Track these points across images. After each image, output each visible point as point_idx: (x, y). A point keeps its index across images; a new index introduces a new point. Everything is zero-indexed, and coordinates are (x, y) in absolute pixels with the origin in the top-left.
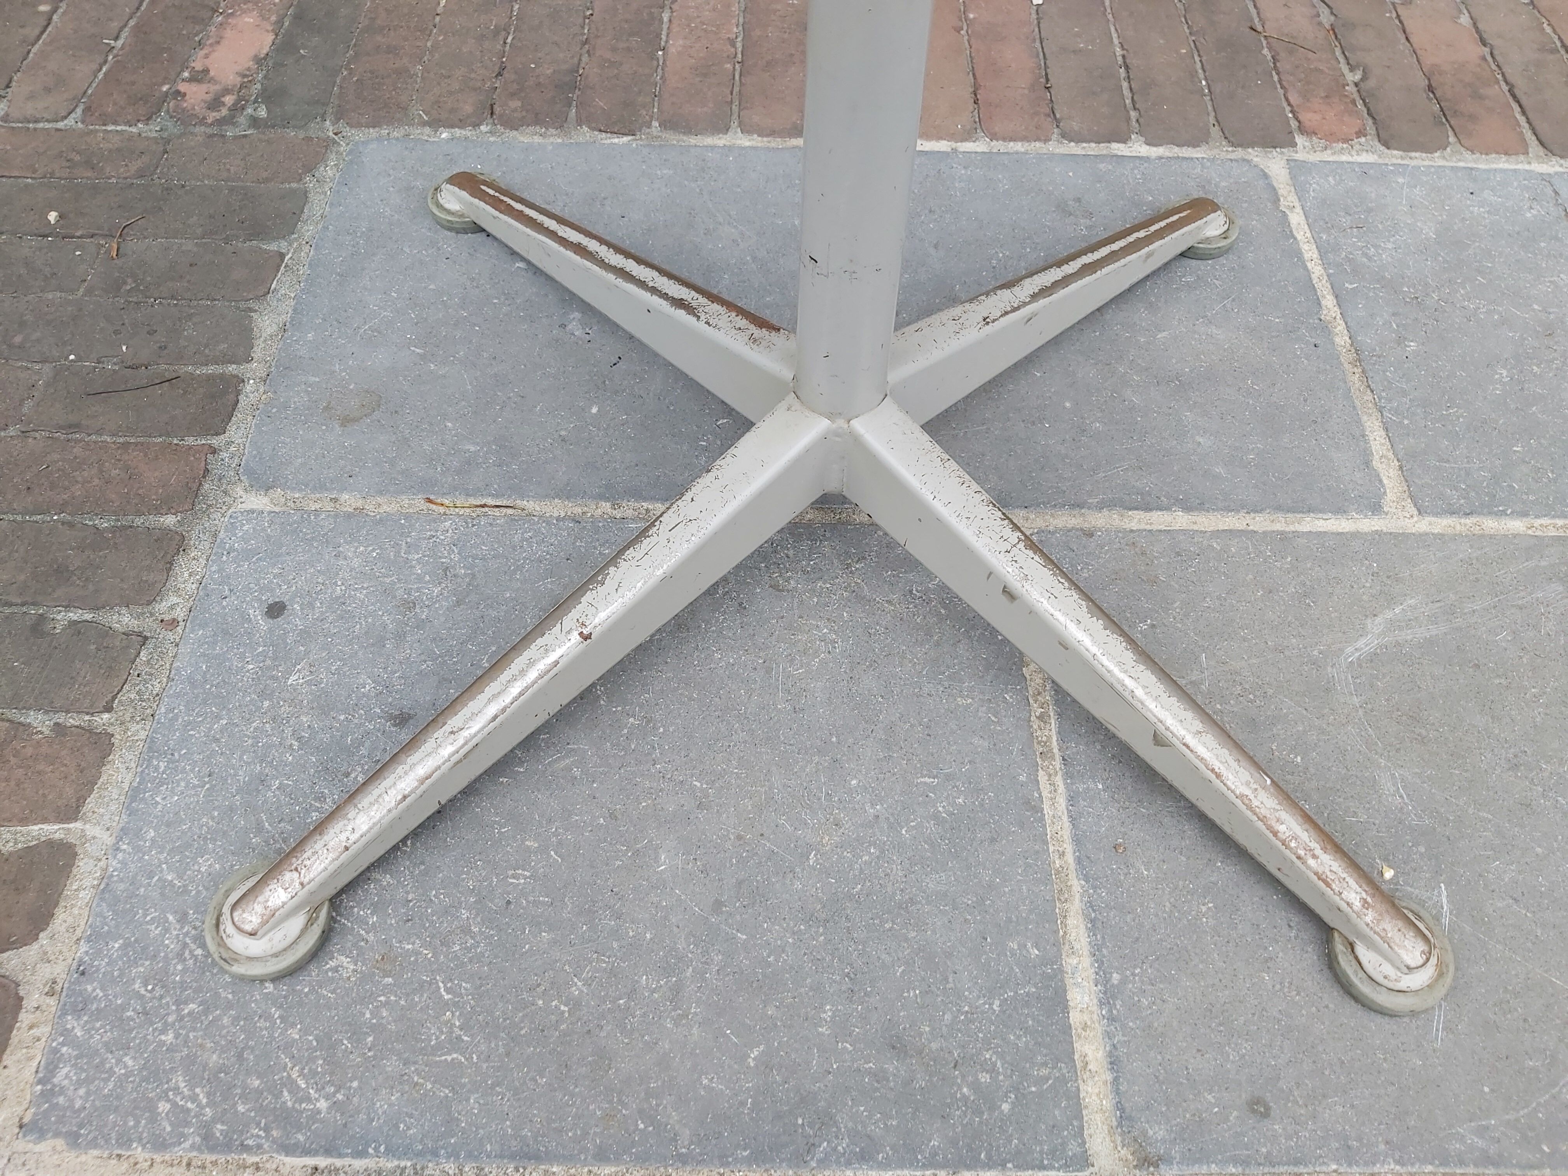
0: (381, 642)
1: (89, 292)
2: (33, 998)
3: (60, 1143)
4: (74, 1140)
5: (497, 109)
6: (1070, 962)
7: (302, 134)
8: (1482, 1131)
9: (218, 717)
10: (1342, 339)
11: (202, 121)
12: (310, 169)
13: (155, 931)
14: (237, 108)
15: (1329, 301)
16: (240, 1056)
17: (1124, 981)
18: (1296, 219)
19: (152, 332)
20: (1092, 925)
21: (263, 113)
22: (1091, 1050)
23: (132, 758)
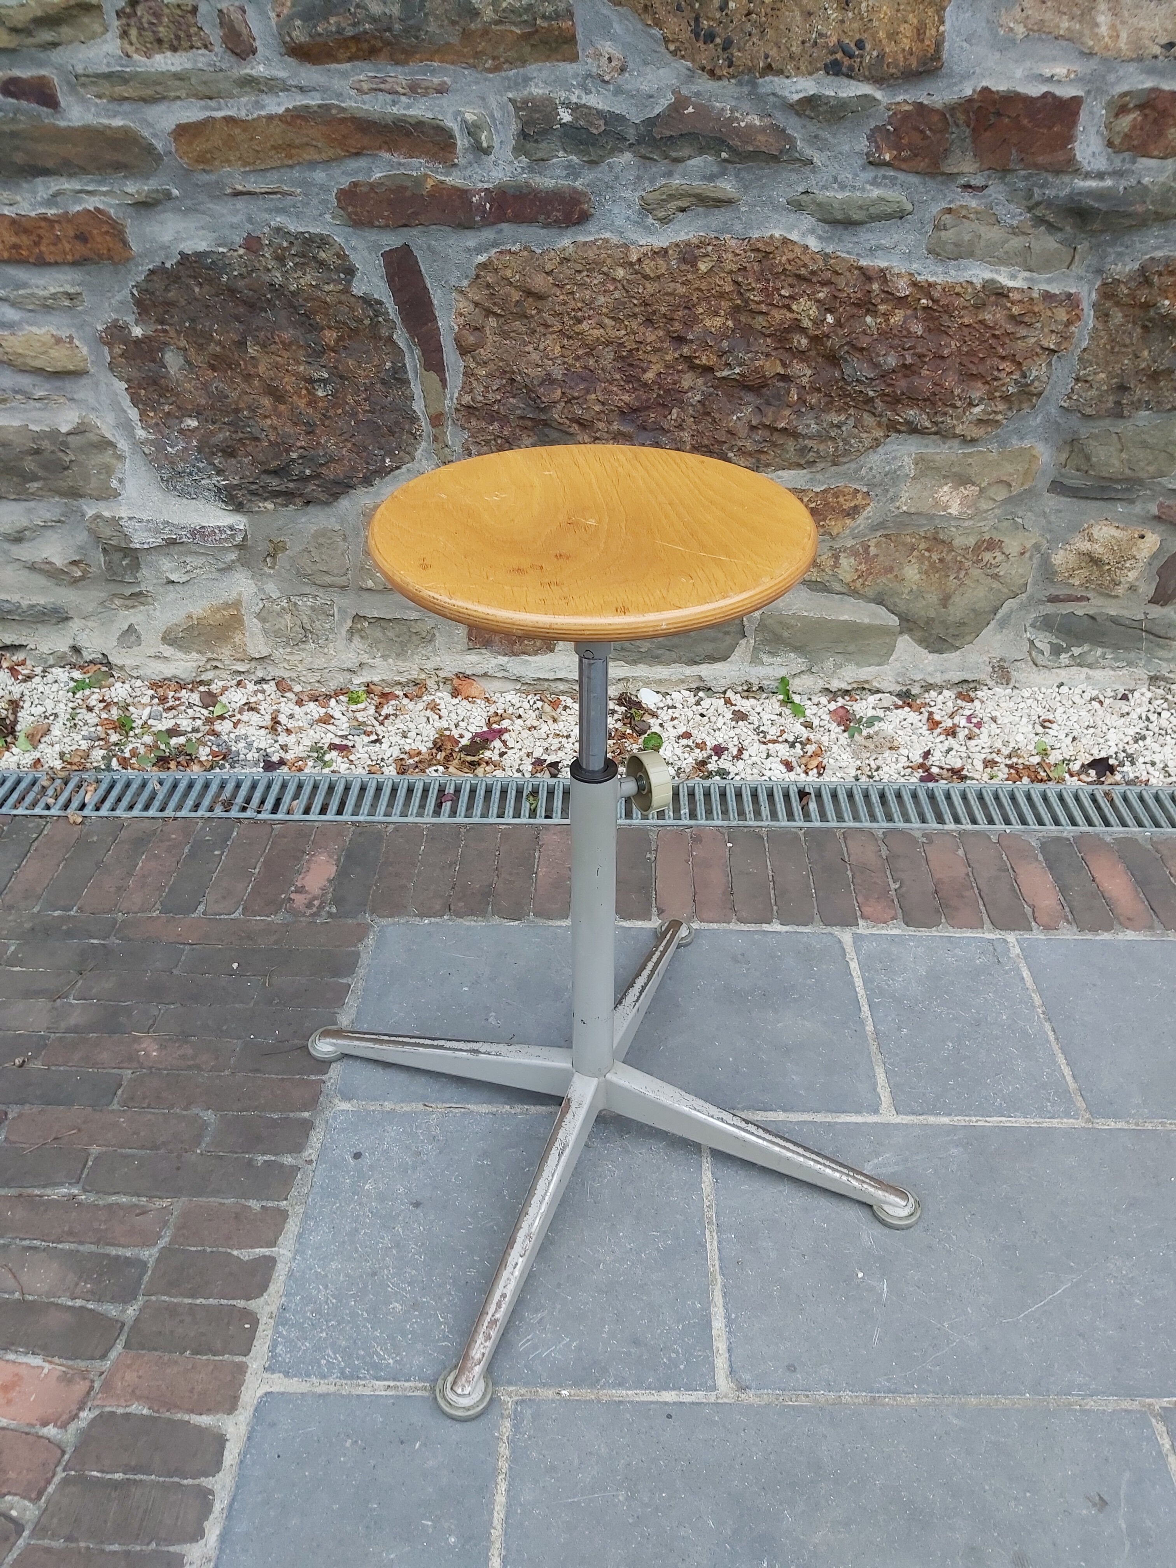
0: (406, 1170)
1: (256, 1004)
2: (263, 1319)
3: (281, 1375)
4: (287, 1374)
5: (452, 907)
6: (714, 1310)
7: (355, 922)
8: (888, 1380)
9: (335, 1203)
10: (870, 1028)
11: (304, 915)
12: (360, 940)
13: (314, 1292)
14: (321, 907)
15: (865, 1008)
16: (355, 1342)
17: (737, 1317)
18: (854, 965)
19: (290, 1024)
20: (724, 1297)
21: (334, 910)
22: (721, 1345)
23: (298, 1221)
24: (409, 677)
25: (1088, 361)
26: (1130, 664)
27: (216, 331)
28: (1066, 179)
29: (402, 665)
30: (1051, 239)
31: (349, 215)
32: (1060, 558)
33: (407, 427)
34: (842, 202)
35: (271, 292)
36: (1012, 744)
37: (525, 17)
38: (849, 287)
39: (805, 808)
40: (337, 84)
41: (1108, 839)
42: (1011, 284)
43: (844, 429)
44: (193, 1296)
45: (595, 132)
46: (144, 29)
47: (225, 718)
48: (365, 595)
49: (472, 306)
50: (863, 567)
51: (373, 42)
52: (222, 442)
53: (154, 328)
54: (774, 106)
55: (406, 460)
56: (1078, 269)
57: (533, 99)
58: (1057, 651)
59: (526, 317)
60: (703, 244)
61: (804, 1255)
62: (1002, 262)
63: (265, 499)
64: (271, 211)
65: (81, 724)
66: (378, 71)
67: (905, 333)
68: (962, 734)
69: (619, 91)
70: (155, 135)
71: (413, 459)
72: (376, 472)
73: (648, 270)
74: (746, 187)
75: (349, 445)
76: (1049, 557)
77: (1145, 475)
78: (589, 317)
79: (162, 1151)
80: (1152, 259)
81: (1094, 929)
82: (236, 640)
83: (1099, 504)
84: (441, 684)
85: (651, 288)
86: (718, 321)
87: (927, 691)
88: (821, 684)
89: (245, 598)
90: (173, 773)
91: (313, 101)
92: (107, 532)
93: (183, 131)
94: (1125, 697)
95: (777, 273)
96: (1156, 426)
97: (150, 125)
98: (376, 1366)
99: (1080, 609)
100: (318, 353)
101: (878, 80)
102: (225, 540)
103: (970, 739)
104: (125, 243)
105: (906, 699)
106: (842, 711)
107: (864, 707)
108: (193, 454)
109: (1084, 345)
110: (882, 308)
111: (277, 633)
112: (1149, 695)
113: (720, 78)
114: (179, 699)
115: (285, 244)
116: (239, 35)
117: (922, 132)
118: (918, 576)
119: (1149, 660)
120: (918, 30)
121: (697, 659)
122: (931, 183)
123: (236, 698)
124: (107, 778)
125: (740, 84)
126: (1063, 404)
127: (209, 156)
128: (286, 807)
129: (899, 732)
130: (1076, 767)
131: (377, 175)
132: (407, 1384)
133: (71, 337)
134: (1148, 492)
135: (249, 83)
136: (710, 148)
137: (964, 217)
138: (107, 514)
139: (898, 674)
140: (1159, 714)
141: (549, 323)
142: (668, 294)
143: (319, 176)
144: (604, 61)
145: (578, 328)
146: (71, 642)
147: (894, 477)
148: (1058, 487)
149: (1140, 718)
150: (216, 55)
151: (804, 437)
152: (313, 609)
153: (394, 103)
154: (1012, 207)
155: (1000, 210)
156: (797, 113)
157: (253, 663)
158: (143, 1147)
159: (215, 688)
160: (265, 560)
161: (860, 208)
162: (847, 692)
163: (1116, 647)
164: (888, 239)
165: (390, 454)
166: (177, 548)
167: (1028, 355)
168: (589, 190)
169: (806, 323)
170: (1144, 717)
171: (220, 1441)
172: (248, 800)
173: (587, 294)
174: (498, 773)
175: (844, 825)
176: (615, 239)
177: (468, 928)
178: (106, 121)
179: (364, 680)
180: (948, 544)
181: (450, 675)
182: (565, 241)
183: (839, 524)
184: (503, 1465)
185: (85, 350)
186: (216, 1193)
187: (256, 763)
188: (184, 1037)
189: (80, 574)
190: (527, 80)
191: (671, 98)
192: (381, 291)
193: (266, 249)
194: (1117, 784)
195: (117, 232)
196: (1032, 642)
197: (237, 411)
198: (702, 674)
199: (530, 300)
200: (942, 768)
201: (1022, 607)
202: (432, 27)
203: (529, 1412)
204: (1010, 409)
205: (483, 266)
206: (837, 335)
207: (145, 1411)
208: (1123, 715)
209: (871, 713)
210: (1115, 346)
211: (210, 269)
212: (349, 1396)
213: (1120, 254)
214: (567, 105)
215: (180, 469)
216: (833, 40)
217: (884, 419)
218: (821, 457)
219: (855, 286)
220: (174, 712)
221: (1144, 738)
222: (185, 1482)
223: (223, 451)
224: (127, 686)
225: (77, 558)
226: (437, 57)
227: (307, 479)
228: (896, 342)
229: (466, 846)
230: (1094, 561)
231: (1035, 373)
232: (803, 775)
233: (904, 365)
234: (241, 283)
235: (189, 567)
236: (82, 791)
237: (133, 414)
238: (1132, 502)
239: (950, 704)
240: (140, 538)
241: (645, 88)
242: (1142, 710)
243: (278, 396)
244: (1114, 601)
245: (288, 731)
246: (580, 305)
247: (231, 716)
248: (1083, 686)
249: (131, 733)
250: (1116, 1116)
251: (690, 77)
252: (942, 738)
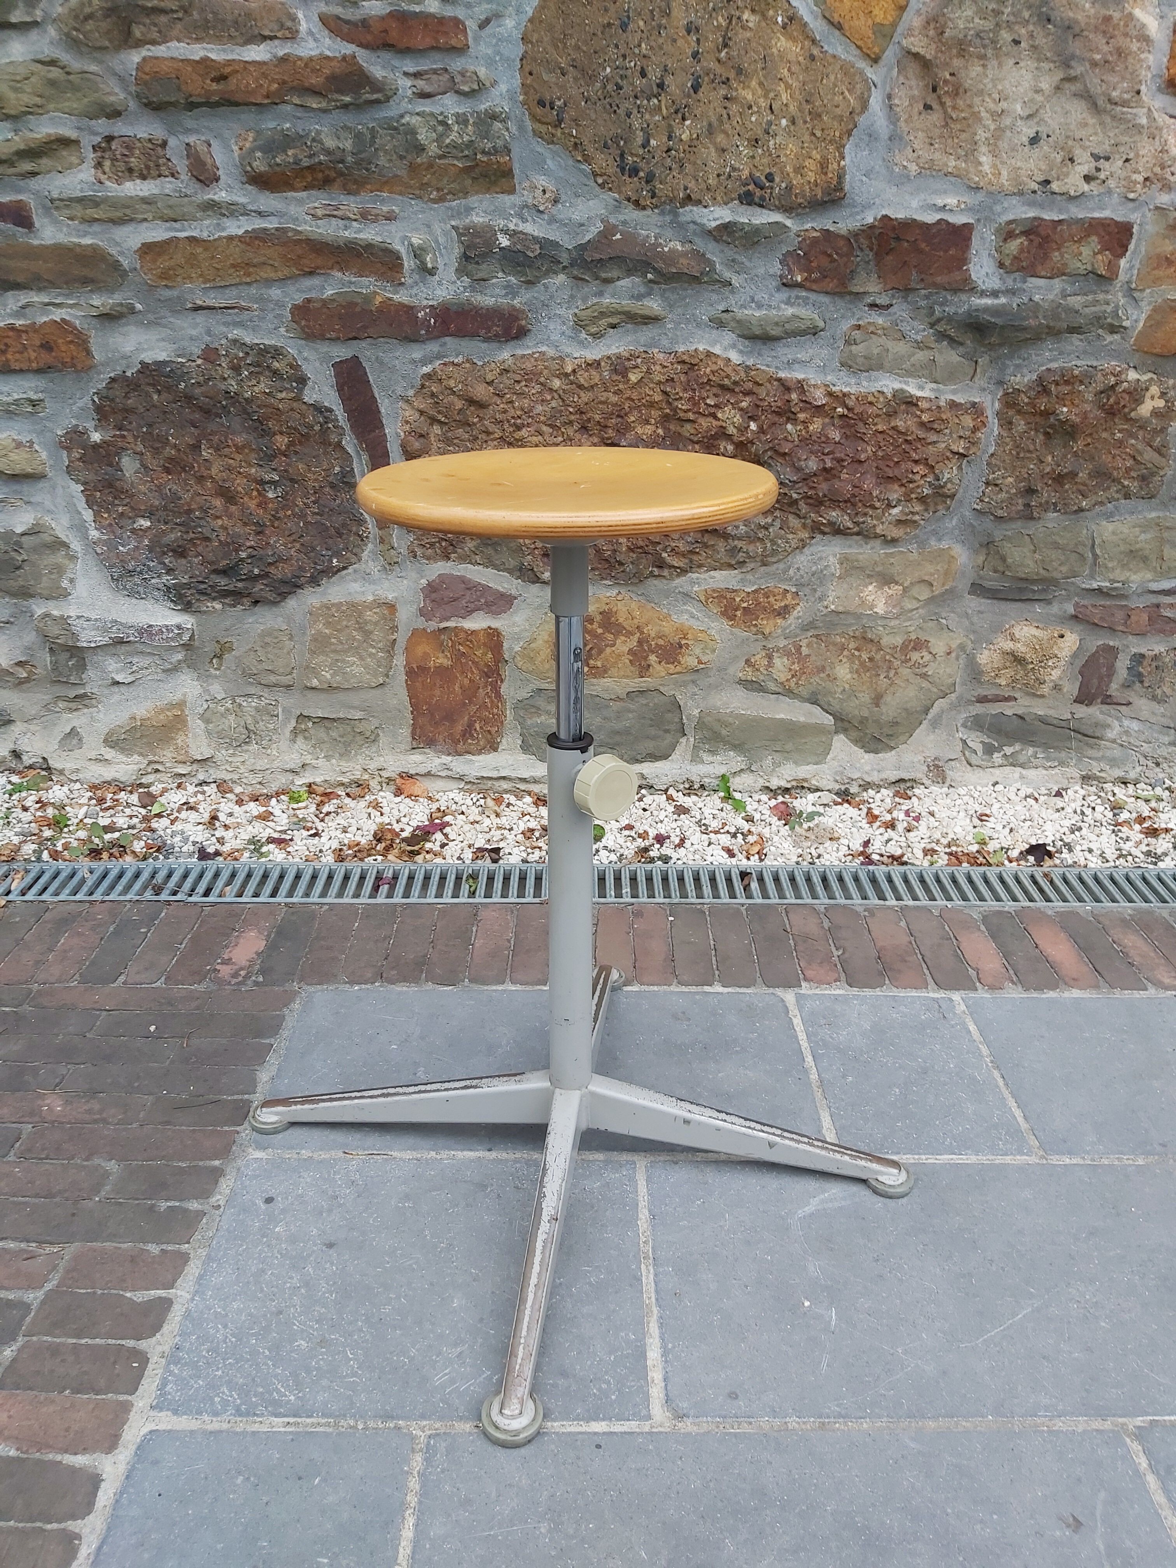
0: (321, 1213)
1: (172, 1062)
2: (154, 1359)
3: (169, 1413)
4: (175, 1412)
5: (384, 975)
6: (649, 1341)
7: (282, 989)
8: (839, 1405)
9: (241, 1245)
10: (814, 1076)
11: (229, 983)
12: (286, 1005)
13: (212, 1331)
14: (247, 977)
15: (809, 1059)
16: (253, 1380)
17: (674, 1347)
18: (797, 1022)
19: (205, 1081)
20: (661, 1325)
21: (261, 979)
22: (656, 1375)
23: (199, 1263)
24: (352, 777)
25: (996, 465)
26: (1062, 764)
27: (172, 435)
28: (964, 297)
29: (345, 765)
30: (953, 352)
31: (302, 328)
32: (984, 658)
33: (354, 529)
34: (760, 319)
35: (226, 399)
36: (951, 835)
37: (467, 152)
38: (770, 396)
39: (746, 888)
40: (294, 210)
41: (1050, 912)
42: (919, 394)
43: (771, 530)
44: (79, 1337)
45: (531, 255)
46: (117, 160)
47: (163, 816)
48: (310, 694)
49: (417, 415)
50: (796, 667)
51: (327, 172)
52: (173, 542)
53: (112, 433)
54: (695, 233)
55: (353, 560)
56: (980, 381)
57: (474, 227)
58: (989, 750)
59: (469, 425)
60: (632, 357)
61: (746, 1287)
62: (909, 374)
63: (214, 599)
64: (229, 324)
65: (15, 821)
66: (332, 199)
67: (823, 439)
68: (900, 827)
69: (553, 220)
70: (121, 253)
71: (360, 560)
72: (323, 572)
73: (582, 381)
74: (671, 306)
75: (298, 545)
76: (974, 658)
77: (1059, 576)
78: (528, 425)
79: (57, 1199)
80: (1049, 370)
81: (1039, 988)
82: (179, 741)
83: (1019, 604)
84: (384, 785)
85: (585, 397)
86: (649, 429)
87: (866, 790)
88: (761, 782)
89: (189, 699)
90: (105, 862)
91: (271, 224)
92: (54, 630)
93: (148, 250)
94: (1058, 794)
95: (703, 383)
96: (1065, 528)
97: (117, 244)
98: (276, 1403)
99: (1009, 709)
100: (269, 457)
101: (788, 210)
102: (172, 639)
103: (909, 831)
104: (88, 352)
105: (845, 797)
106: (783, 807)
107: (804, 803)
108: (144, 554)
109: (992, 450)
110: (802, 416)
111: (221, 735)
112: (1082, 792)
113: (644, 208)
114: (117, 800)
115: (241, 355)
116: (204, 164)
117: (830, 256)
118: (849, 676)
119: (1080, 760)
120: (821, 165)
121: (639, 757)
122: (840, 303)
123: (175, 798)
124: (35, 869)
125: (662, 213)
126: (976, 506)
127: (171, 272)
128: (218, 891)
129: (839, 825)
130: (1014, 854)
131: (329, 292)
132: (309, 1420)
133: (31, 442)
134: (1063, 592)
135: (212, 207)
136: (636, 271)
137: (872, 333)
138: (55, 613)
139: (836, 773)
140: (1094, 809)
141: (491, 430)
142: (602, 402)
143: (275, 293)
144: (539, 193)
145: (518, 435)
146: (12, 747)
147: (820, 577)
148: (977, 589)
149: (1075, 812)
150: (182, 182)
151: (734, 538)
152: (257, 710)
153: (346, 228)
154: (915, 323)
155: (905, 327)
156: (716, 240)
157: (195, 766)
158: (37, 1196)
159: (155, 789)
160: (211, 662)
161: (777, 324)
162: (787, 790)
163: (1046, 746)
164: (804, 353)
165: (337, 554)
166: (124, 648)
167: (940, 459)
168: (526, 308)
169: (731, 430)
170: (1079, 812)
171: (95, 1481)
172: (180, 885)
173: (526, 403)
174: (439, 860)
175: (785, 901)
176: (551, 352)
177: (400, 993)
178: (76, 240)
179: (307, 781)
180: (876, 643)
181: (394, 775)
182: (505, 354)
183: (771, 622)
184: (412, 1500)
185: (44, 455)
186: (112, 1237)
187: (191, 855)
188: (93, 1093)
189: (25, 675)
190: (469, 210)
191: (600, 226)
192: (331, 399)
193: (223, 359)
194: (1056, 866)
195: (81, 341)
196: (964, 742)
197: (189, 511)
198: (644, 772)
199: (472, 408)
200: (882, 855)
201: (953, 707)
202: (382, 161)
203: (443, 1444)
204: (926, 510)
205: (428, 376)
206: (760, 441)
207: (13, 1453)
208: (1058, 811)
209: (810, 809)
210: (1020, 453)
211: (168, 376)
212: (244, 1433)
213: (1018, 366)
214: (505, 231)
215: (131, 568)
216: (745, 174)
217: (809, 521)
218: (750, 557)
219: (775, 396)
220: (112, 812)
221: (1080, 829)
222: (49, 1527)
223: (173, 551)
224: (65, 789)
225: (23, 659)
226: (386, 188)
227: (255, 578)
228: (816, 447)
229: (402, 922)
230: (1018, 660)
231: (947, 476)
232: (745, 861)
233: (825, 469)
234: (197, 391)
235: (134, 668)
236: (9, 879)
237: (88, 515)
238: (1049, 602)
239: (888, 800)
240: (88, 637)
241: (576, 217)
242: (1077, 806)
243: (229, 496)
244: (1041, 700)
245: (226, 827)
246: (519, 413)
247: (168, 815)
248: (1018, 785)
249: (66, 830)
250: (1070, 1153)
251: (618, 207)
252: (882, 830)
